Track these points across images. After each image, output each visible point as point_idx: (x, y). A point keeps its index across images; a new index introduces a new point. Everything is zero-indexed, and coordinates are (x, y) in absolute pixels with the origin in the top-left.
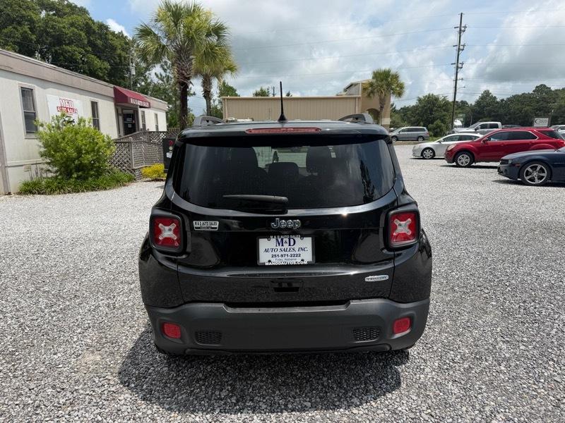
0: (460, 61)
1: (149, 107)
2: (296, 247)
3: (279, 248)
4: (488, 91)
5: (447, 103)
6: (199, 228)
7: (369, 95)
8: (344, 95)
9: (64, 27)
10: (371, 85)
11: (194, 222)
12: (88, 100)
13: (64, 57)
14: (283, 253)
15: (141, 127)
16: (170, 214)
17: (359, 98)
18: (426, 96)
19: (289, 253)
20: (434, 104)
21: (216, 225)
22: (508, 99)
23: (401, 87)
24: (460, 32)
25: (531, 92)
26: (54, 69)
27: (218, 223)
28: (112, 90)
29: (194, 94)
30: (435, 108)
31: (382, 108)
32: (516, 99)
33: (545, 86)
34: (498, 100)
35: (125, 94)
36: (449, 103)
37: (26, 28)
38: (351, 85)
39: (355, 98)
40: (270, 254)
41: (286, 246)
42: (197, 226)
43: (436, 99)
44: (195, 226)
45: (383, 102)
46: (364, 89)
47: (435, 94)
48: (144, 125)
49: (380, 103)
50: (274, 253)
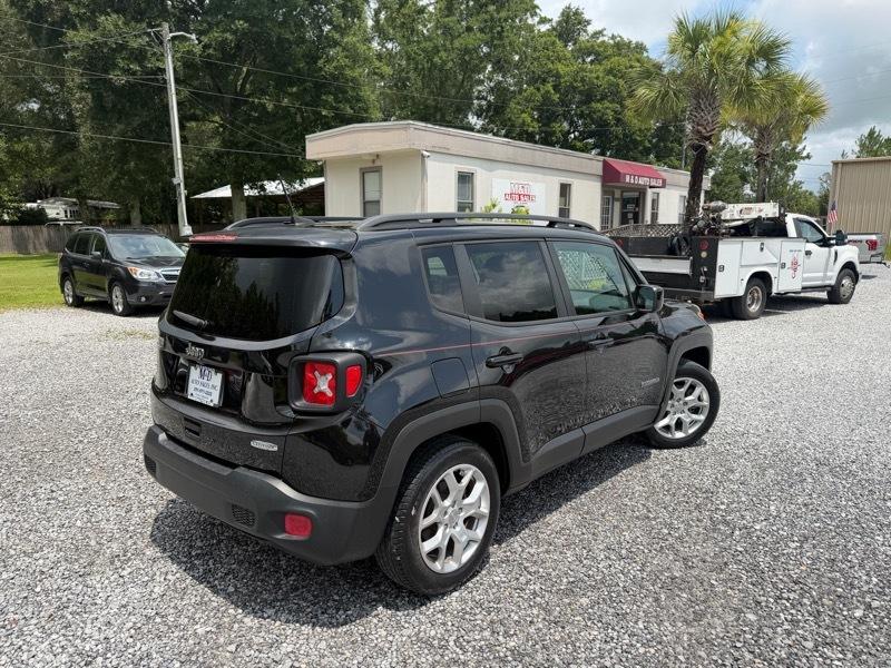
1: (663, 186)
2: (211, 382)
9: (597, 78)
12: (555, 182)
13: (592, 119)
14: (201, 387)
15: (648, 218)
26: (508, 144)
28: (601, 164)
29: (808, 157)
35: (618, 168)
37: (549, 87)
48: (655, 216)
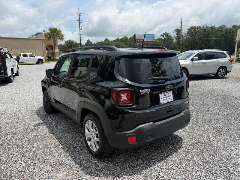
0: (81, 27)
2: (169, 95)
3: (165, 96)
4: (89, 40)
5: (77, 44)
6: (143, 93)
7: (48, 39)
8: (34, 37)
10: (49, 34)
11: (141, 91)
14: (166, 98)
16: (128, 89)
17: (44, 40)
18: (68, 41)
19: (167, 98)
20: (72, 44)
21: (149, 90)
22: (96, 43)
23: (62, 36)
24: (79, 15)
25: (104, 41)
27: (149, 89)
30: (73, 46)
31: (55, 44)
32: (99, 43)
33: (108, 39)
34: (93, 43)
36: (78, 44)
38: (38, 34)
39: (42, 40)
40: (163, 99)
41: (166, 95)
42: (142, 92)
43: (73, 42)
44: (141, 92)
45: (55, 42)
46: (46, 36)
47: (72, 40)
49: (54, 42)
50: (164, 99)
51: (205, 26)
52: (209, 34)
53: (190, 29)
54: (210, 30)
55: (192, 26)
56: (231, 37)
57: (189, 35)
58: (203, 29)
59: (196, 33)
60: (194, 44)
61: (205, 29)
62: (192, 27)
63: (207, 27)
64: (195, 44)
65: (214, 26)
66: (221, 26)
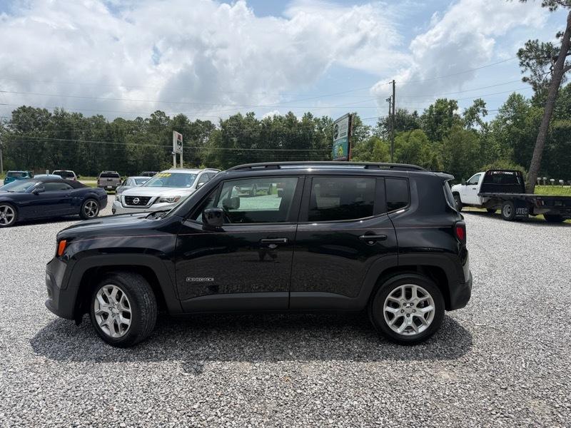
51: (60, 110)
52: (71, 129)
53: (19, 112)
54: (73, 121)
55: (24, 106)
56: (119, 142)
57: (20, 128)
58: (54, 117)
59: (37, 125)
60: (34, 149)
61: (60, 118)
62: (23, 108)
63: (64, 114)
64: (40, 151)
65: (81, 115)
66: (96, 115)
